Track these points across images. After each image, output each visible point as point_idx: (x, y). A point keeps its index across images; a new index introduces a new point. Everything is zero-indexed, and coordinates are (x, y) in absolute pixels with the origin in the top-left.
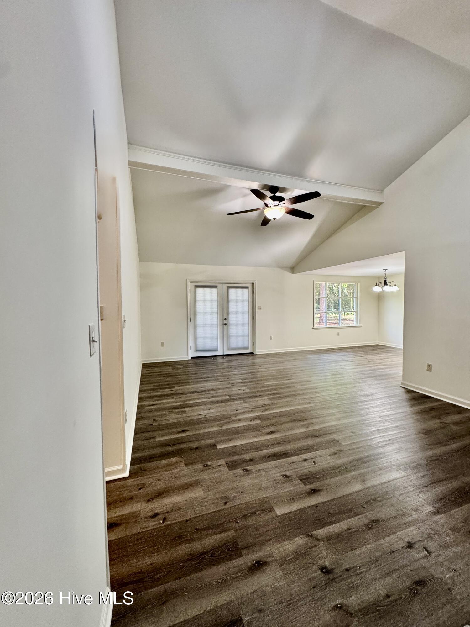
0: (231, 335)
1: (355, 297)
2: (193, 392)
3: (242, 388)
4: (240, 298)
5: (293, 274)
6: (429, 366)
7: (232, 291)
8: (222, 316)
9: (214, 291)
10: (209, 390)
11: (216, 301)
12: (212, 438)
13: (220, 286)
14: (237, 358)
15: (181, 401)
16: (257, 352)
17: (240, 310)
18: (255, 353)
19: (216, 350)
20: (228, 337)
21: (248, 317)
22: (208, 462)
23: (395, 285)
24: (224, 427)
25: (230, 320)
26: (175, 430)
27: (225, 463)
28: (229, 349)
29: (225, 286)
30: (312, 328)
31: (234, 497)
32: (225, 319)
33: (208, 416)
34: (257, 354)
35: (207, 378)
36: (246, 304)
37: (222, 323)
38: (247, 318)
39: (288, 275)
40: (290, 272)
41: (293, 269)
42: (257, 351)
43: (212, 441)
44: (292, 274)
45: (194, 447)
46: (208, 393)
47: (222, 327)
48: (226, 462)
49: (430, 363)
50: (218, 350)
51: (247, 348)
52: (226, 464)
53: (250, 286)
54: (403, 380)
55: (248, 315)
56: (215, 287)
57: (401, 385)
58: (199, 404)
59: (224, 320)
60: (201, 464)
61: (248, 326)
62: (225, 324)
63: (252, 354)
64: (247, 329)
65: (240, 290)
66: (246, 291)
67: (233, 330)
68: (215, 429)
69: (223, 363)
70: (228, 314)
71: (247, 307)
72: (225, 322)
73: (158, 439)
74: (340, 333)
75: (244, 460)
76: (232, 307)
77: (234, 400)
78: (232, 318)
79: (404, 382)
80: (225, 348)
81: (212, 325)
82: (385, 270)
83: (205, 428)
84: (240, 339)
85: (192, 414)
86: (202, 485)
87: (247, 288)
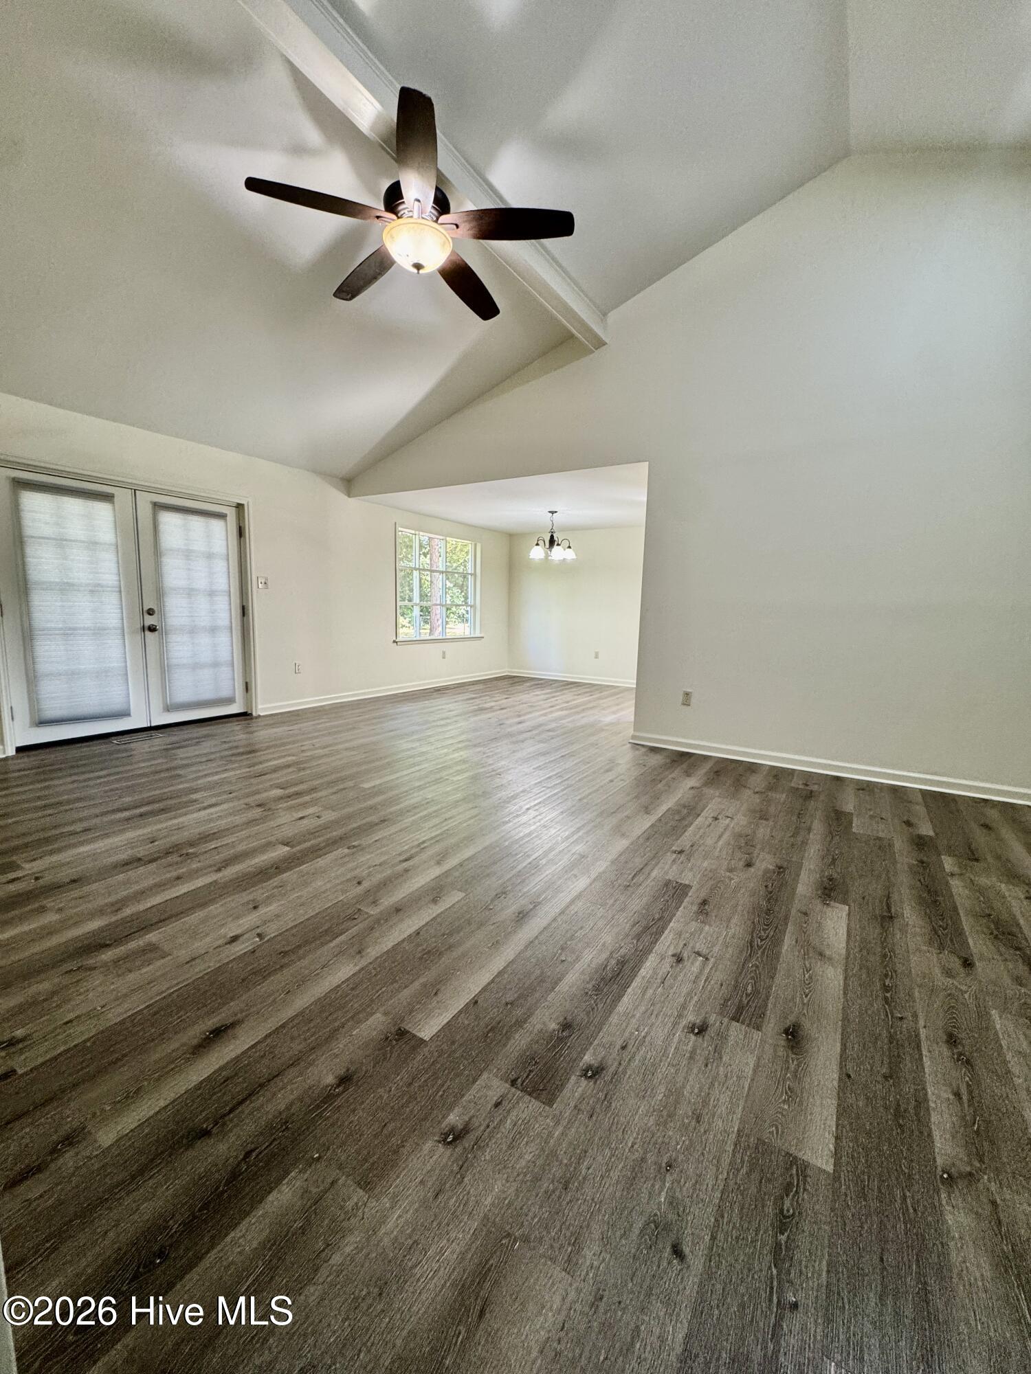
0: (174, 661)
1: (471, 574)
2: (127, 864)
3: (311, 811)
4: (199, 546)
5: (349, 496)
6: (687, 694)
7: (169, 521)
8: (136, 600)
9: (102, 510)
10: (192, 844)
11: (113, 548)
12: (366, 1011)
13: (122, 496)
14: (210, 732)
15: (101, 912)
16: (262, 708)
17: (201, 583)
18: (254, 714)
19: (125, 714)
20: (165, 669)
21: (227, 607)
22: (444, 1117)
23: (569, 547)
24: (373, 952)
25: (168, 615)
26: (175, 1044)
27: (507, 1085)
28: (168, 709)
29: (145, 500)
30: (394, 642)
31: (672, 1202)
32: (150, 612)
33: (272, 931)
34: (261, 714)
35: (148, 803)
36: (220, 566)
37: (139, 626)
38: (224, 611)
39: (337, 496)
40: (342, 492)
41: (350, 483)
42: (260, 707)
43: (375, 1024)
44: (346, 497)
45: (330, 1079)
46: (195, 855)
47: (139, 637)
48: (504, 1078)
49: (689, 690)
50: (129, 715)
51: (230, 701)
52: (513, 1083)
53: (231, 513)
54: (634, 731)
55: (227, 603)
56: (107, 498)
57: (631, 741)
58: (199, 900)
59: (146, 616)
60: (429, 1145)
61: (229, 634)
62: (152, 629)
63: (245, 715)
64: (225, 645)
65: (196, 522)
66: (217, 525)
67: (180, 648)
68: (344, 971)
69: (167, 750)
70: (160, 593)
71: (222, 577)
72: (149, 621)
73: (106, 1137)
74: (447, 653)
75: (551, 1037)
76: (174, 573)
77: (316, 852)
78: (177, 611)
79: (637, 734)
80: (156, 703)
81: (99, 629)
82: (552, 512)
83: (302, 982)
84: (206, 674)
85: (199, 946)
86: (526, 1239)
87: (221, 516)
